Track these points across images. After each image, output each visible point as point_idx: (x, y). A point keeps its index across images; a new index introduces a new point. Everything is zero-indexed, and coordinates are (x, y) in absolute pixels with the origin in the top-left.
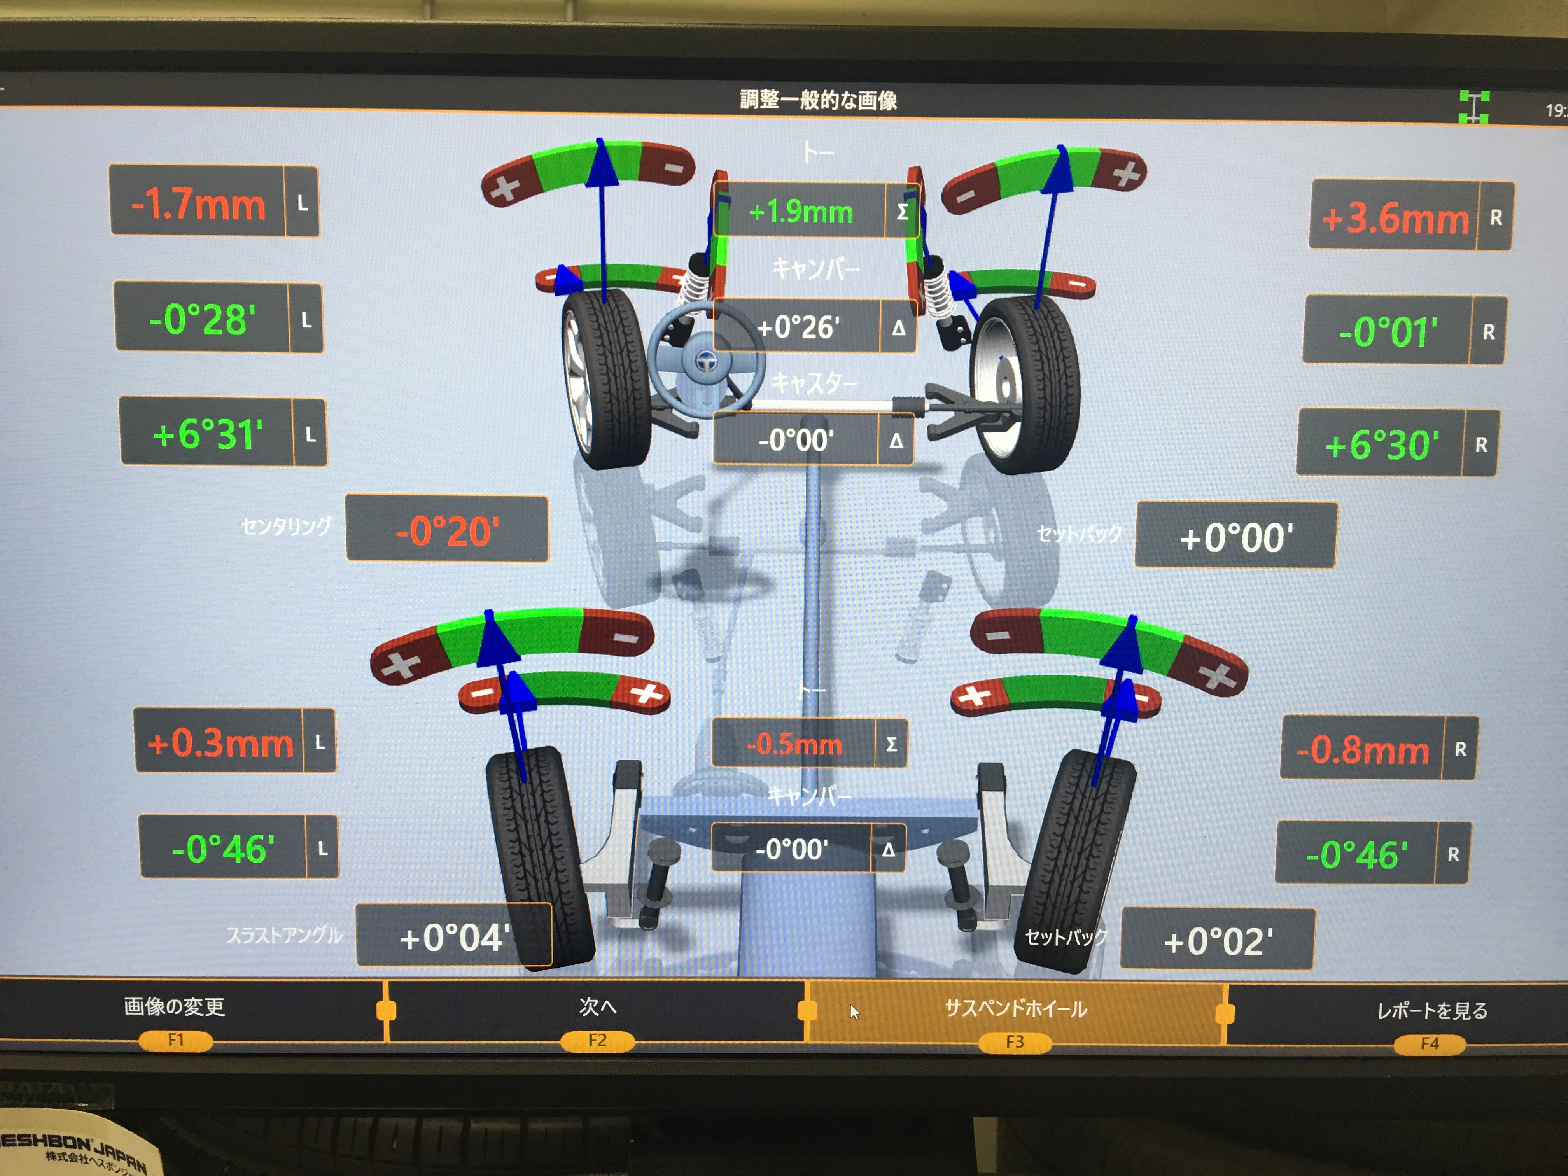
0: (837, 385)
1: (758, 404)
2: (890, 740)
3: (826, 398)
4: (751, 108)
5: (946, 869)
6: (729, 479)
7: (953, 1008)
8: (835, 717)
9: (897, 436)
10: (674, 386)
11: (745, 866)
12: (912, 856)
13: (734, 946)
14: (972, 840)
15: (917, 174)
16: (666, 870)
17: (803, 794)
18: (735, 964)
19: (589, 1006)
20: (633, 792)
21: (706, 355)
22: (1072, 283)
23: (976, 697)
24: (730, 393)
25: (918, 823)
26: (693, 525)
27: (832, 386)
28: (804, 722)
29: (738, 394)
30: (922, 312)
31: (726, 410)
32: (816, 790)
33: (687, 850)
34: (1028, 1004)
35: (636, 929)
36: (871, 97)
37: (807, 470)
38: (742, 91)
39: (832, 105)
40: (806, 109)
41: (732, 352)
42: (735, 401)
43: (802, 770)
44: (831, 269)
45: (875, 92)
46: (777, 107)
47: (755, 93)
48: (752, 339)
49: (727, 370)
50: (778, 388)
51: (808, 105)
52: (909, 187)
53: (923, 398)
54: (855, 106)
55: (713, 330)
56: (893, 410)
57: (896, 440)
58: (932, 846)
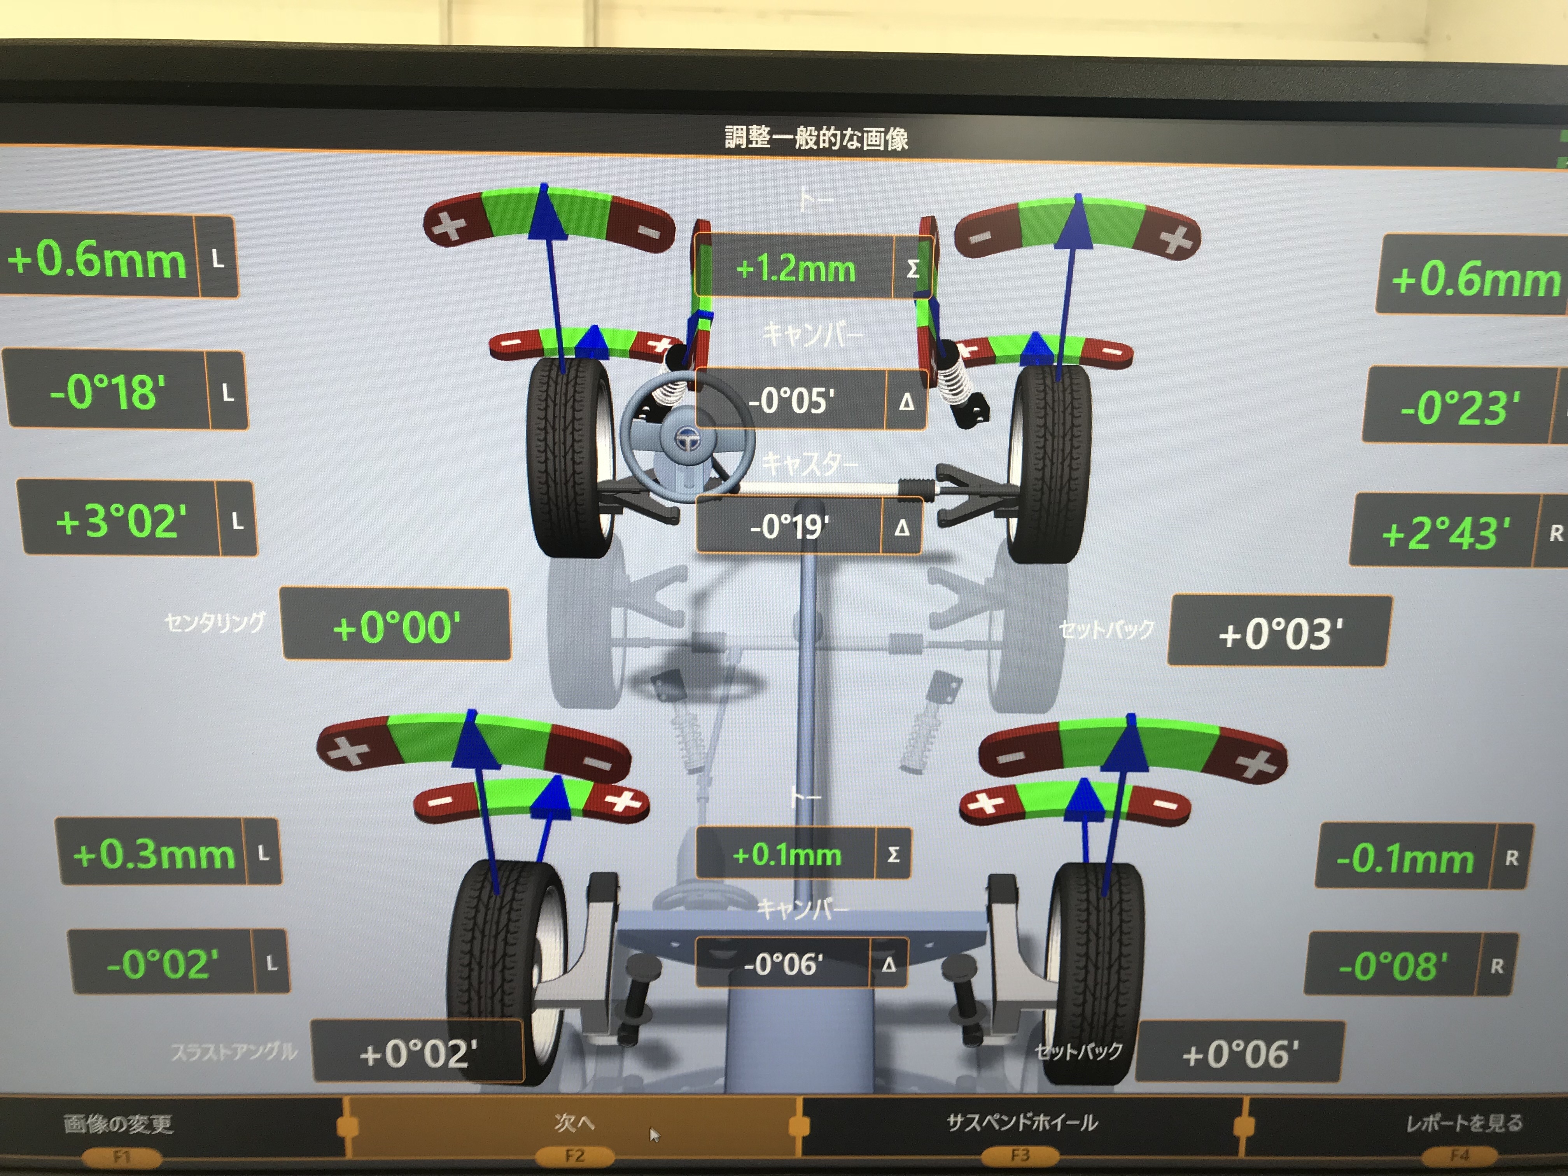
0: (835, 465)
1: (747, 487)
2: (892, 849)
3: (824, 480)
4: (738, 147)
5: (951, 984)
6: (714, 569)
7: (955, 1123)
8: (831, 826)
9: (903, 522)
10: (650, 466)
11: (732, 982)
12: (914, 971)
13: (721, 1063)
14: (980, 954)
15: (929, 225)
16: (646, 986)
17: (796, 907)
18: (721, 1081)
19: (566, 1122)
20: (610, 905)
21: (686, 432)
22: (1106, 350)
23: (987, 805)
24: (714, 474)
25: (921, 937)
26: (673, 619)
27: (829, 467)
28: (797, 831)
29: (724, 476)
30: (934, 384)
31: (710, 493)
32: (810, 904)
33: (669, 965)
34: (1034, 1119)
35: (615, 1046)
36: (878, 134)
37: (802, 559)
38: (727, 127)
39: (832, 144)
40: (802, 148)
41: (719, 429)
42: (721, 484)
43: (795, 881)
44: (830, 334)
45: (883, 129)
46: (769, 146)
47: (742, 129)
48: (741, 414)
49: (711, 448)
50: (769, 469)
51: (804, 144)
52: (921, 239)
53: (933, 480)
54: (859, 146)
55: (694, 403)
56: (899, 494)
57: (902, 527)
58: (937, 961)
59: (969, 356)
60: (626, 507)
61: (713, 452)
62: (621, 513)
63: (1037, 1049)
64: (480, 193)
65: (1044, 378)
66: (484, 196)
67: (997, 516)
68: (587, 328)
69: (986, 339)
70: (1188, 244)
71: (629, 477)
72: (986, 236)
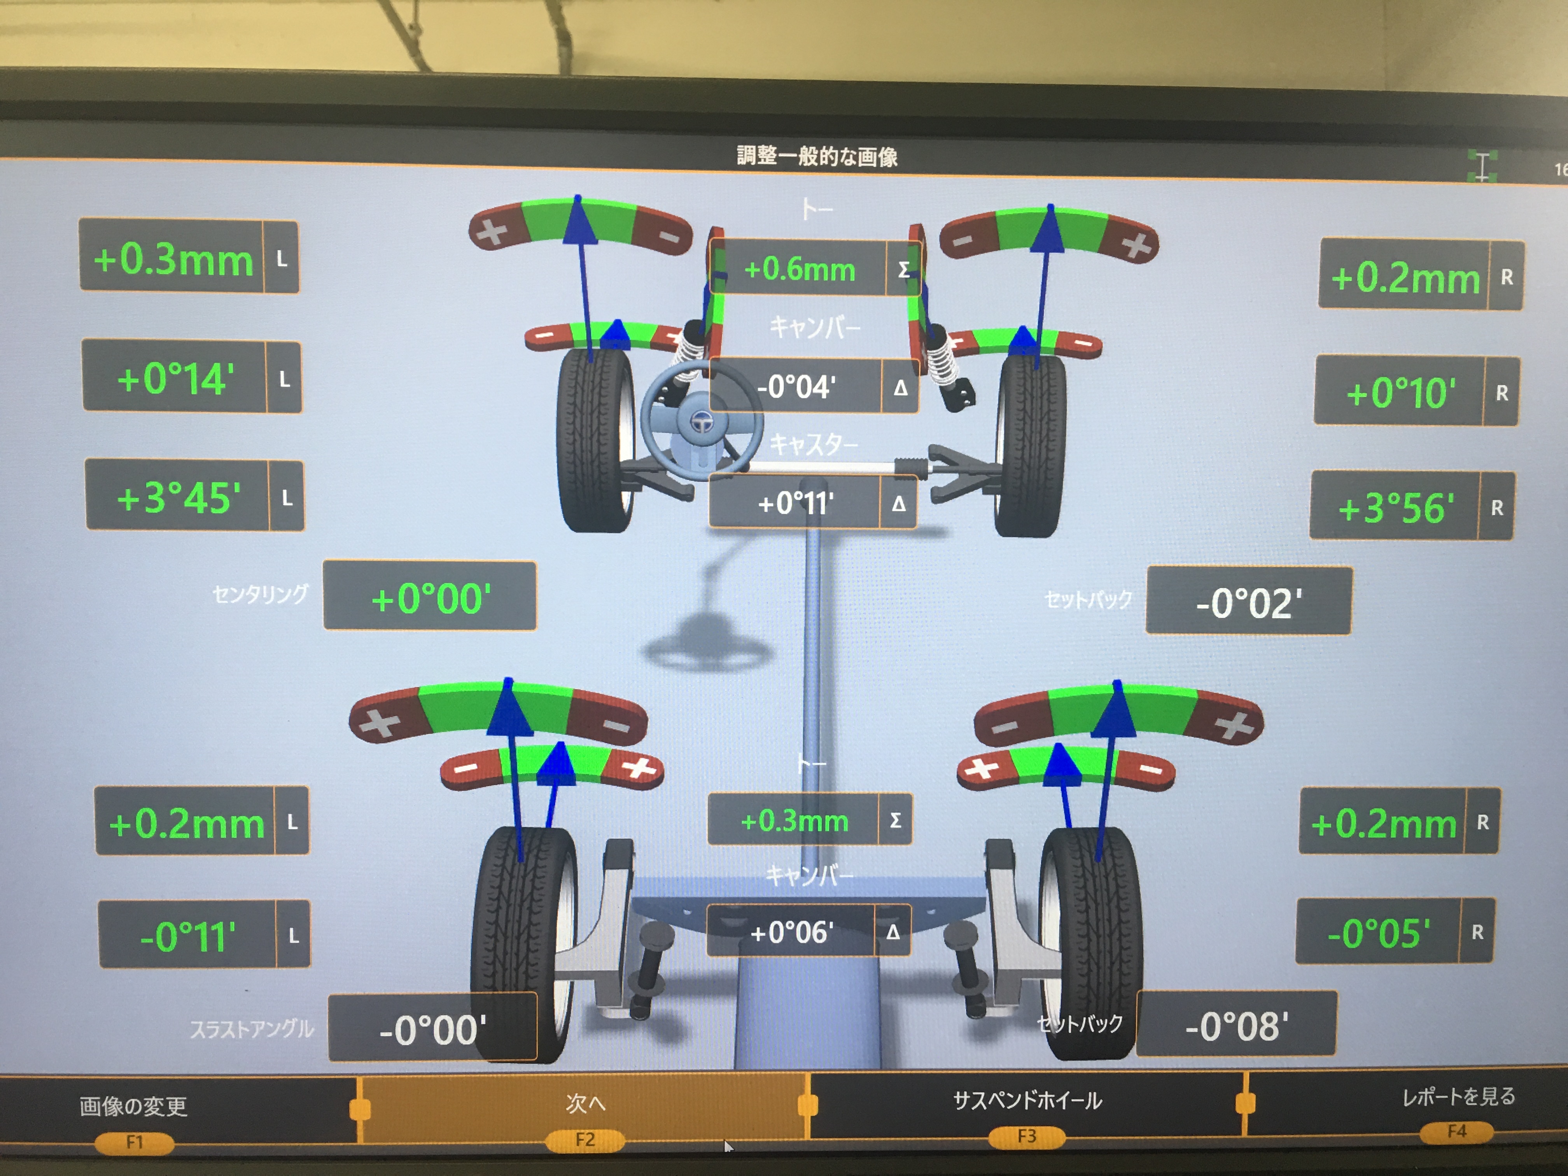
0: (837, 446)
1: (756, 466)
2: (894, 815)
3: (826, 459)
4: (749, 164)
5: (953, 953)
6: (726, 543)
7: (962, 1100)
8: (837, 792)
9: (899, 499)
10: (668, 448)
11: (740, 951)
12: (916, 938)
14: (980, 921)
15: (918, 231)
16: (658, 956)
17: (803, 873)
18: (731, 1057)
19: (577, 1103)
20: (625, 872)
21: (701, 416)
22: (1077, 342)
23: (983, 770)
24: (726, 454)
25: (923, 903)
27: (831, 447)
28: (804, 797)
29: (734, 456)
30: (925, 372)
31: (720, 472)
32: (816, 869)
33: (681, 934)
34: (1040, 1096)
35: (626, 1019)
36: (871, 153)
37: (807, 534)
38: (739, 146)
39: (831, 161)
40: (805, 165)
41: (729, 412)
42: (732, 463)
43: (803, 850)
44: (830, 328)
45: (875, 149)
46: (775, 163)
47: (752, 149)
48: (750, 399)
49: (723, 431)
50: (776, 450)
51: (806, 161)
52: (911, 244)
53: (926, 460)
54: (855, 163)
55: (709, 390)
56: (896, 472)
57: (899, 503)
58: (939, 928)
59: (955, 347)
60: (646, 485)
61: (725, 432)
62: (640, 490)
63: (1038, 1022)
64: (520, 204)
65: (1024, 367)
66: (524, 205)
67: (984, 493)
68: (611, 322)
69: (971, 332)
70: (1147, 250)
71: (648, 457)
72: (968, 239)
